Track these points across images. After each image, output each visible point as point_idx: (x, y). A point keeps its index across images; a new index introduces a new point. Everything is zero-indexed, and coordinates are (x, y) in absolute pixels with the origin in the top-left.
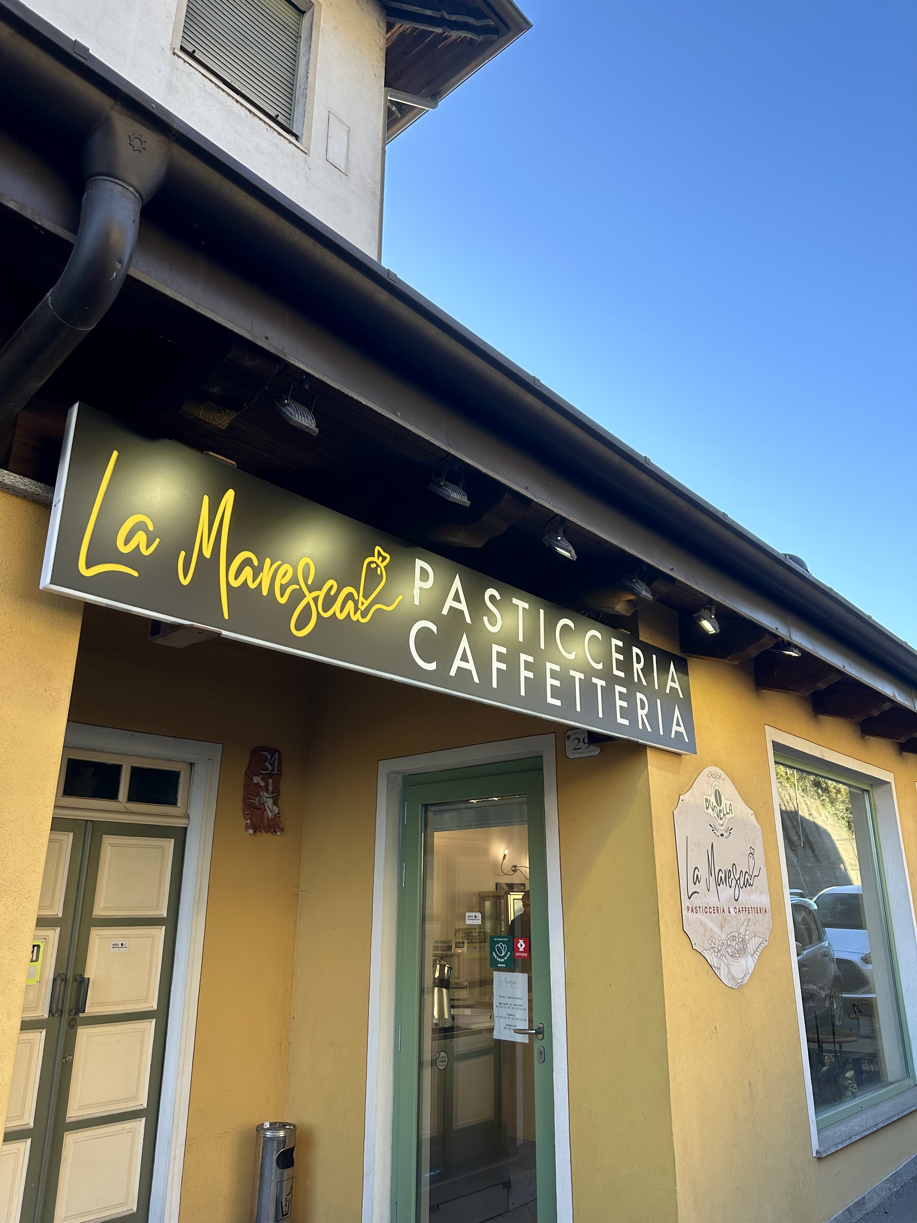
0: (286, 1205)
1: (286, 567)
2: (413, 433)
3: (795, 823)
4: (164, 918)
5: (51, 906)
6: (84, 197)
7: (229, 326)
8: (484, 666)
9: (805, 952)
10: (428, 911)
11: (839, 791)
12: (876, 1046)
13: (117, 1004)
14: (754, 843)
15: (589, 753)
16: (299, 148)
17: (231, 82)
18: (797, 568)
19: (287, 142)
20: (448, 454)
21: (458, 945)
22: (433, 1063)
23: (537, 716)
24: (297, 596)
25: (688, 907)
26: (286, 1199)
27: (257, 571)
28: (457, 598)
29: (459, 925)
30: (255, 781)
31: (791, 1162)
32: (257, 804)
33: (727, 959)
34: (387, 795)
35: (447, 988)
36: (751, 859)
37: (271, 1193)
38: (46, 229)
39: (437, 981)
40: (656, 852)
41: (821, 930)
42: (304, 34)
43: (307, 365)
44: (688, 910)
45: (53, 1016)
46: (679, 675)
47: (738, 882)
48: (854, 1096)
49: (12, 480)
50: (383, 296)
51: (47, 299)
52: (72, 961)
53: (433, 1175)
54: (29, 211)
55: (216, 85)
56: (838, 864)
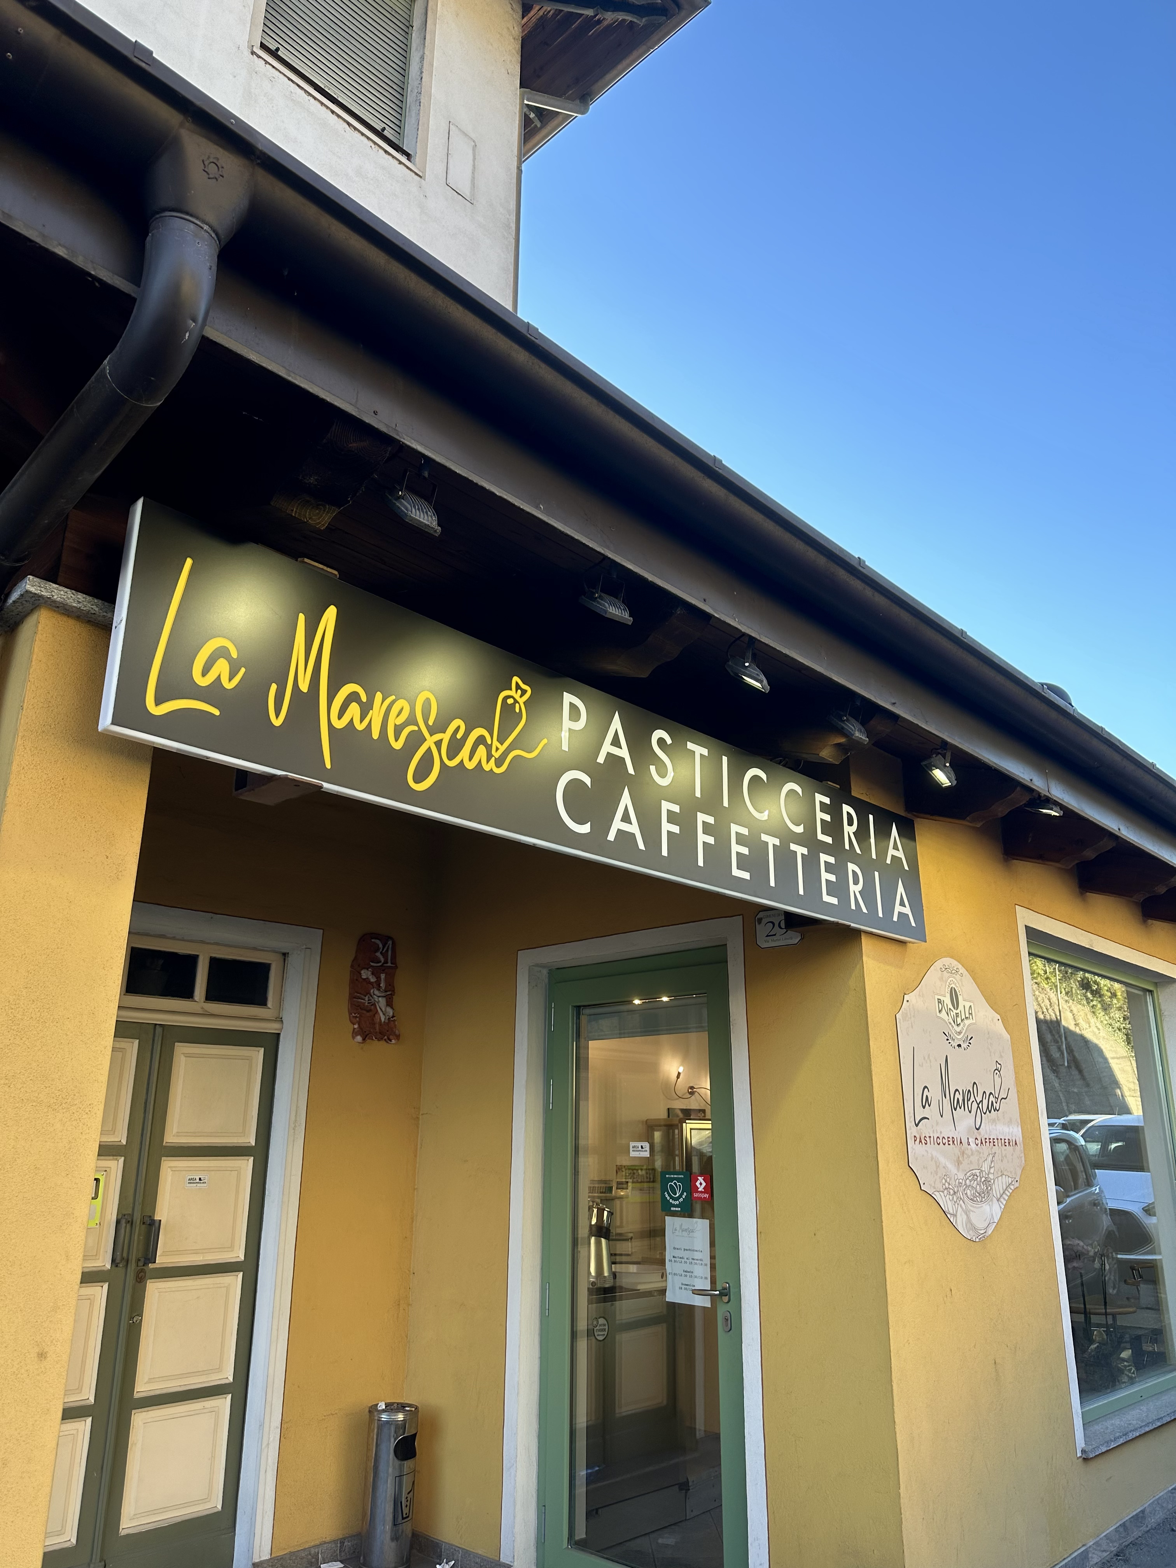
0: (406, 1506)
1: (401, 703)
2: (560, 531)
3: (1057, 1036)
4: (252, 1147)
5: (113, 1131)
6: (148, 239)
7: (329, 398)
8: (650, 828)
9: (1069, 1200)
10: (582, 1142)
11: (1114, 995)
12: (1161, 1321)
13: (196, 1252)
14: (1001, 1056)
15: (787, 941)
16: (411, 170)
17: (325, 87)
18: (1057, 701)
19: (396, 162)
20: (605, 558)
21: (620, 1186)
22: (590, 1333)
23: (719, 892)
24: (416, 740)
25: (915, 1136)
26: (407, 1498)
27: (366, 708)
28: (616, 742)
29: (623, 1161)
30: (364, 977)
31: (1048, 1463)
32: (366, 1004)
33: (966, 1203)
34: (529, 994)
35: (607, 1238)
36: (996, 1077)
37: (389, 1490)
38: (102, 280)
39: (594, 1229)
40: (873, 1067)
41: (1090, 1173)
42: (417, 23)
43: (426, 447)
44: (915, 1141)
45: (117, 1266)
46: (904, 840)
47: (980, 1105)
48: (1132, 1381)
49: (63, 596)
50: (521, 357)
51: (104, 368)
52: (139, 1198)
53: (591, 1473)
54: (81, 258)
55: (306, 91)
56: (1114, 1089)
